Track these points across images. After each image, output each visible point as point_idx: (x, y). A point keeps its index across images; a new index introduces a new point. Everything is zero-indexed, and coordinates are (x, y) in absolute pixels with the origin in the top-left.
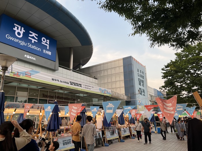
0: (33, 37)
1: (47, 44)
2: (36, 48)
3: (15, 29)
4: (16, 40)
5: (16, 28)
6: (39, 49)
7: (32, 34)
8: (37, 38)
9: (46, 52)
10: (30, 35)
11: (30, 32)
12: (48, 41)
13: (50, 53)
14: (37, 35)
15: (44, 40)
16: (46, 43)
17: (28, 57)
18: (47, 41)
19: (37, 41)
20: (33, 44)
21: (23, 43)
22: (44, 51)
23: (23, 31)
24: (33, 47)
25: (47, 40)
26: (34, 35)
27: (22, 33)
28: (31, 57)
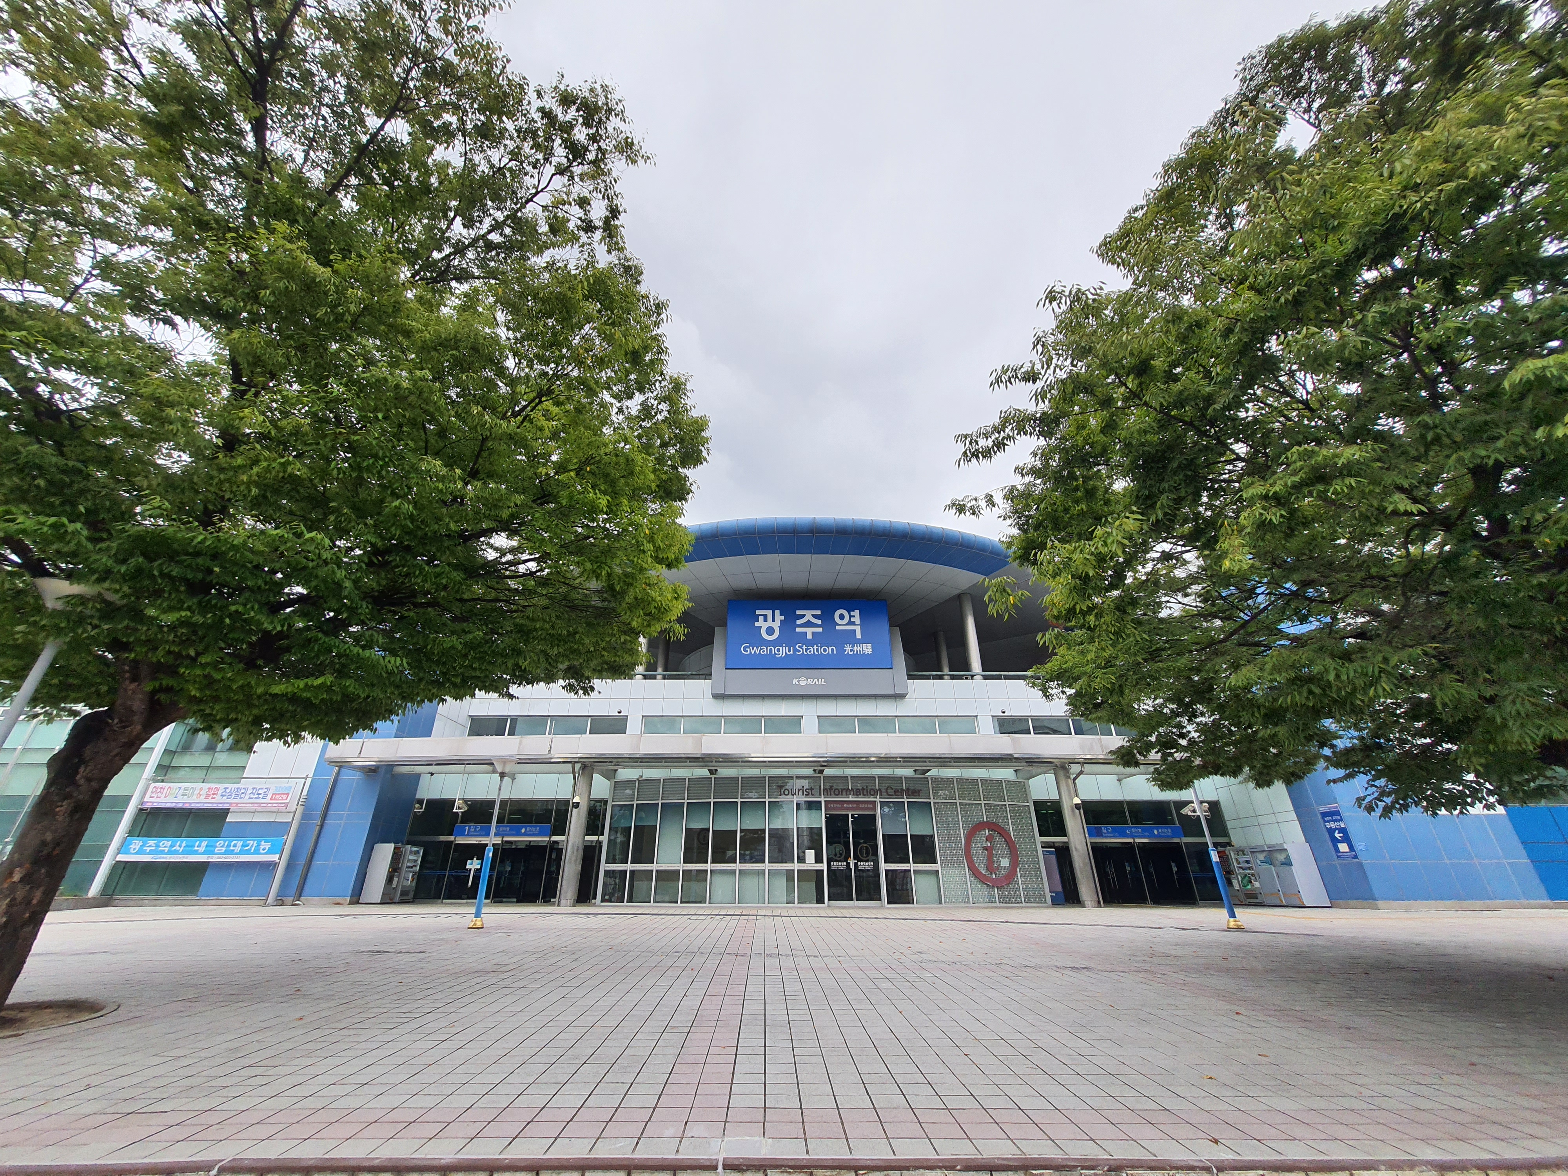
0: (809, 624)
1: (854, 624)
2: (821, 650)
3: (760, 623)
4: (765, 651)
5: (761, 618)
6: (829, 650)
7: (804, 616)
8: (819, 622)
9: (855, 648)
10: (799, 622)
11: (798, 612)
12: (856, 613)
13: (867, 649)
14: (819, 612)
15: (842, 617)
16: (850, 623)
17: (803, 683)
18: (851, 617)
19: (820, 630)
20: (810, 643)
21: (782, 652)
22: (848, 648)
23: (779, 617)
24: (814, 650)
25: (852, 613)
26: (809, 615)
27: (776, 626)
28: (810, 681)
